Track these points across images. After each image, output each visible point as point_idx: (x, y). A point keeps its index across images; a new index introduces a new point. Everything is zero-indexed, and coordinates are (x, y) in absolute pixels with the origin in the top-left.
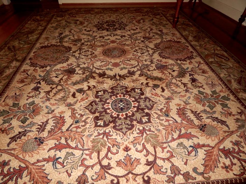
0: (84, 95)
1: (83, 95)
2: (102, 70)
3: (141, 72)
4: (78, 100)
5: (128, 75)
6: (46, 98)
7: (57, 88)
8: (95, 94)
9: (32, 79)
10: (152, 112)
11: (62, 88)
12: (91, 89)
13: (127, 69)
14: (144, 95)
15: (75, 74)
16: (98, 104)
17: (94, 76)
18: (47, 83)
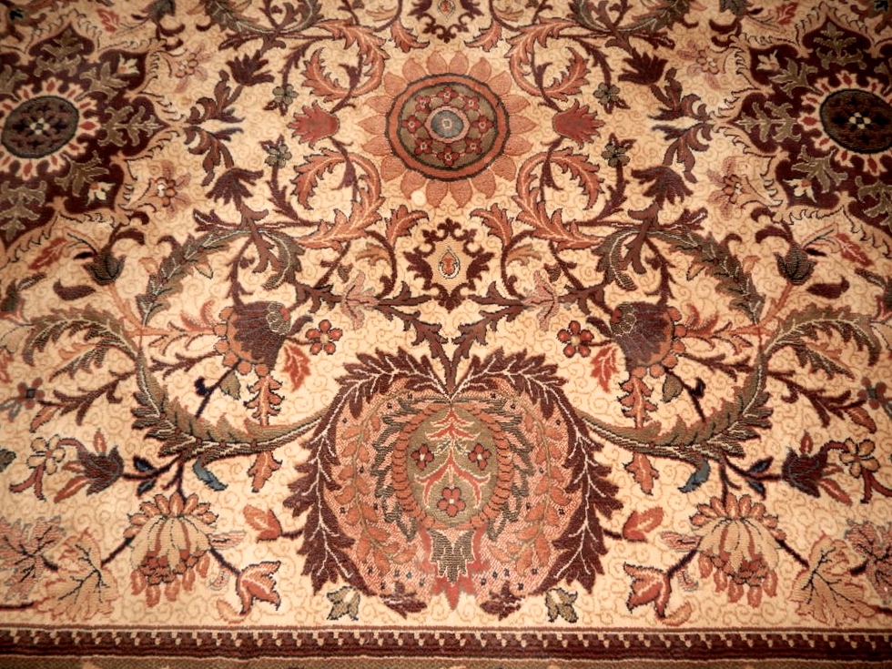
0: (825, 249)
1: (823, 254)
2: (621, 183)
3: (639, 37)
4: (858, 272)
5: (662, 83)
6: (866, 407)
7: (792, 373)
8: (811, 209)
9: (728, 518)
10: (877, 38)
11: (789, 349)
12: (779, 226)
13: (614, 81)
14: (796, 47)
15: (663, 300)
16: (867, 198)
17: (675, 217)
18: (757, 430)
